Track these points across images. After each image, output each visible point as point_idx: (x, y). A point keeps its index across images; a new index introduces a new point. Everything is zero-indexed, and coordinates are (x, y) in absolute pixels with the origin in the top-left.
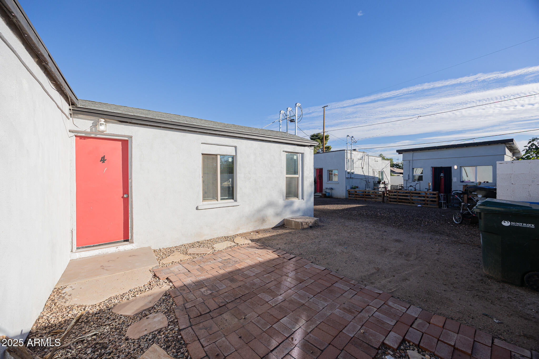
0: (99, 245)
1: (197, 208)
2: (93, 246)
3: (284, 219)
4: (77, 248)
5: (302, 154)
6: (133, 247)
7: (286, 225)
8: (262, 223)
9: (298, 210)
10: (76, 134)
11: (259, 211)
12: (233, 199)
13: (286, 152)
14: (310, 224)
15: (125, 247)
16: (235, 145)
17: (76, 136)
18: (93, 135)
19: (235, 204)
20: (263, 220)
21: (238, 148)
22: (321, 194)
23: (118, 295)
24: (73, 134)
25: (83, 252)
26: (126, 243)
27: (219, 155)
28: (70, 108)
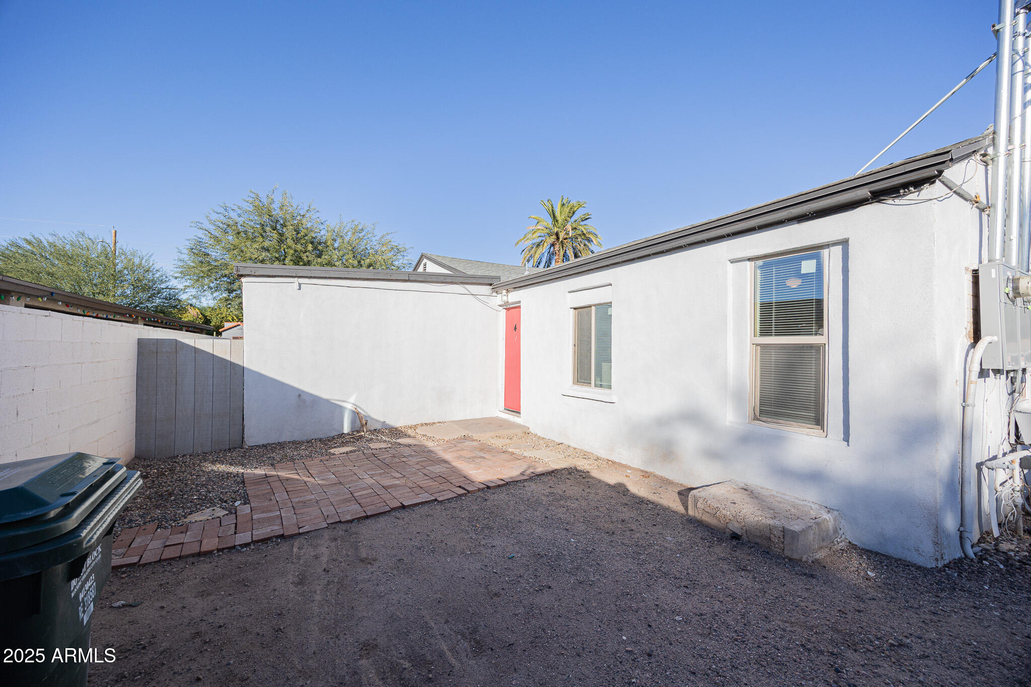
1: (561, 393)
4: (504, 409)
5: (845, 245)
6: (518, 420)
13: (749, 260)
16: (610, 281)
17: (506, 309)
21: (613, 285)
24: (502, 308)
27: (595, 305)
28: (491, 287)
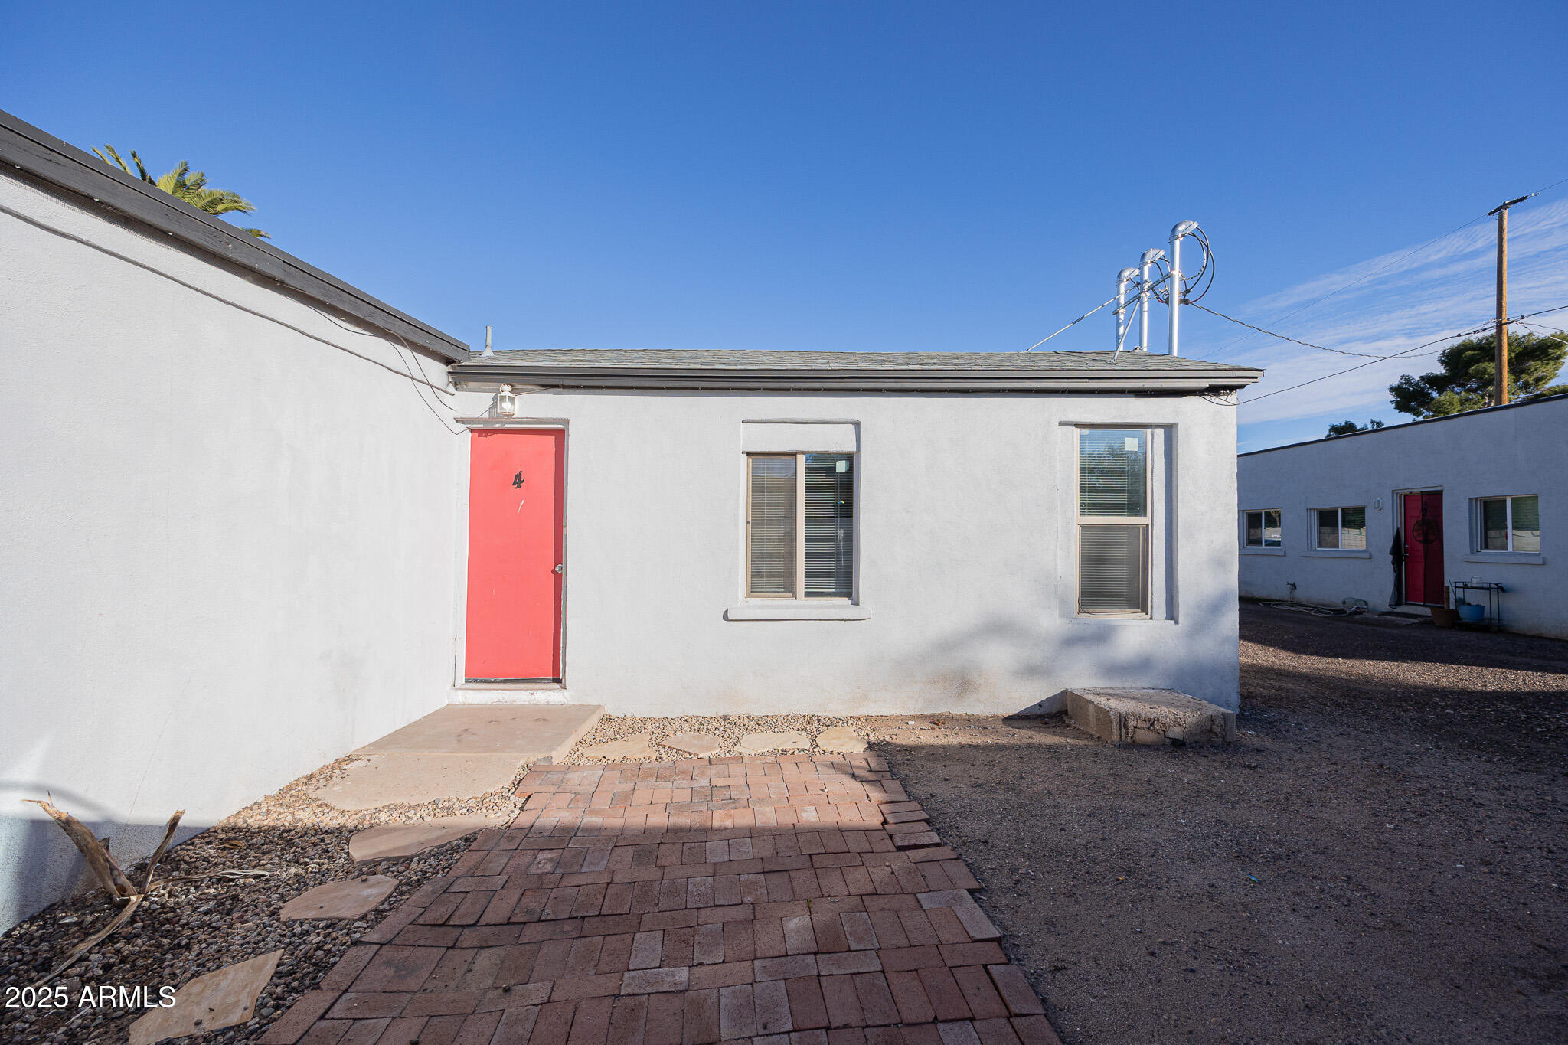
0: (505, 681)
1: (725, 617)
2: (495, 682)
3: (1065, 693)
4: (467, 681)
5: (1170, 429)
6: (565, 700)
7: (1071, 718)
8: (959, 694)
9: (1142, 665)
10: (468, 426)
11: (947, 646)
12: (849, 595)
13: (1077, 425)
14: (1176, 732)
15: (549, 695)
16: (855, 417)
17: (472, 431)
18: (497, 426)
19: (852, 612)
20: (964, 684)
21: (862, 425)
22: (1427, 611)
23: (405, 804)
24: (464, 427)
25: (470, 692)
26: (556, 686)
27: (803, 453)
28: (449, 369)
